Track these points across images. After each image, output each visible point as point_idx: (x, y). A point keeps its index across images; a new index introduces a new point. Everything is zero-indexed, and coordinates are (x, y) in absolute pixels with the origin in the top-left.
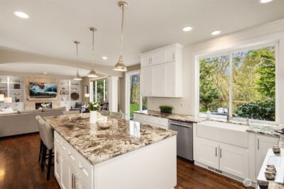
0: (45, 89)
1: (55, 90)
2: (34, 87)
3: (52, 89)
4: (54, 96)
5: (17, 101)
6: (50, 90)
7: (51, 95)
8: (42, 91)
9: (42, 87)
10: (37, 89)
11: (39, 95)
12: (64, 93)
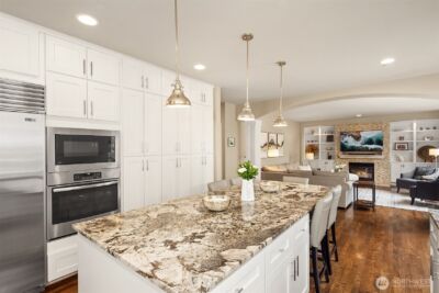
0: (362, 140)
1: (380, 142)
2: (347, 139)
3: (374, 140)
4: (379, 152)
5: (330, 158)
6: (370, 142)
7: (372, 150)
8: (358, 144)
9: (357, 138)
10: (351, 142)
11: (353, 150)
12: (401, 148)
